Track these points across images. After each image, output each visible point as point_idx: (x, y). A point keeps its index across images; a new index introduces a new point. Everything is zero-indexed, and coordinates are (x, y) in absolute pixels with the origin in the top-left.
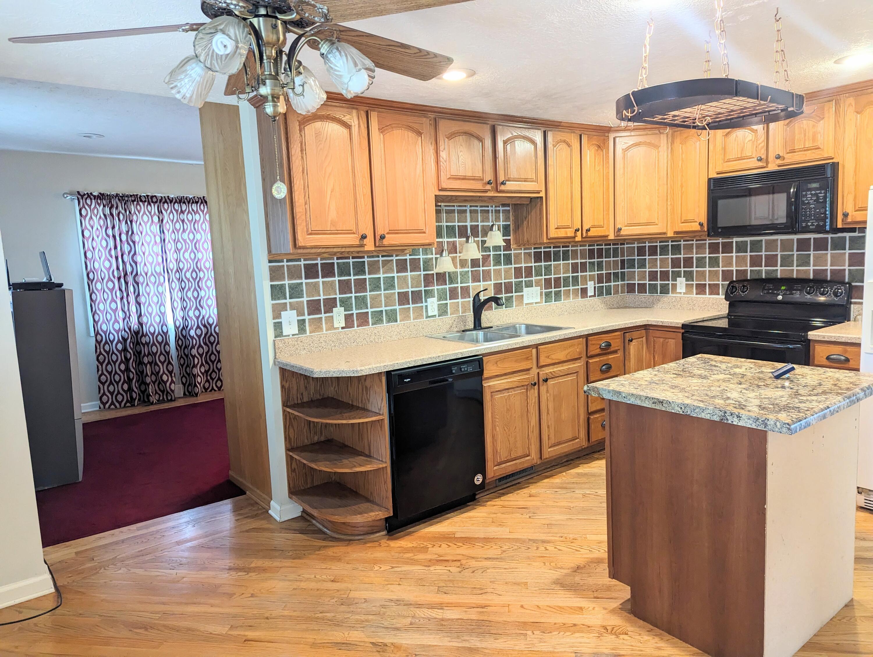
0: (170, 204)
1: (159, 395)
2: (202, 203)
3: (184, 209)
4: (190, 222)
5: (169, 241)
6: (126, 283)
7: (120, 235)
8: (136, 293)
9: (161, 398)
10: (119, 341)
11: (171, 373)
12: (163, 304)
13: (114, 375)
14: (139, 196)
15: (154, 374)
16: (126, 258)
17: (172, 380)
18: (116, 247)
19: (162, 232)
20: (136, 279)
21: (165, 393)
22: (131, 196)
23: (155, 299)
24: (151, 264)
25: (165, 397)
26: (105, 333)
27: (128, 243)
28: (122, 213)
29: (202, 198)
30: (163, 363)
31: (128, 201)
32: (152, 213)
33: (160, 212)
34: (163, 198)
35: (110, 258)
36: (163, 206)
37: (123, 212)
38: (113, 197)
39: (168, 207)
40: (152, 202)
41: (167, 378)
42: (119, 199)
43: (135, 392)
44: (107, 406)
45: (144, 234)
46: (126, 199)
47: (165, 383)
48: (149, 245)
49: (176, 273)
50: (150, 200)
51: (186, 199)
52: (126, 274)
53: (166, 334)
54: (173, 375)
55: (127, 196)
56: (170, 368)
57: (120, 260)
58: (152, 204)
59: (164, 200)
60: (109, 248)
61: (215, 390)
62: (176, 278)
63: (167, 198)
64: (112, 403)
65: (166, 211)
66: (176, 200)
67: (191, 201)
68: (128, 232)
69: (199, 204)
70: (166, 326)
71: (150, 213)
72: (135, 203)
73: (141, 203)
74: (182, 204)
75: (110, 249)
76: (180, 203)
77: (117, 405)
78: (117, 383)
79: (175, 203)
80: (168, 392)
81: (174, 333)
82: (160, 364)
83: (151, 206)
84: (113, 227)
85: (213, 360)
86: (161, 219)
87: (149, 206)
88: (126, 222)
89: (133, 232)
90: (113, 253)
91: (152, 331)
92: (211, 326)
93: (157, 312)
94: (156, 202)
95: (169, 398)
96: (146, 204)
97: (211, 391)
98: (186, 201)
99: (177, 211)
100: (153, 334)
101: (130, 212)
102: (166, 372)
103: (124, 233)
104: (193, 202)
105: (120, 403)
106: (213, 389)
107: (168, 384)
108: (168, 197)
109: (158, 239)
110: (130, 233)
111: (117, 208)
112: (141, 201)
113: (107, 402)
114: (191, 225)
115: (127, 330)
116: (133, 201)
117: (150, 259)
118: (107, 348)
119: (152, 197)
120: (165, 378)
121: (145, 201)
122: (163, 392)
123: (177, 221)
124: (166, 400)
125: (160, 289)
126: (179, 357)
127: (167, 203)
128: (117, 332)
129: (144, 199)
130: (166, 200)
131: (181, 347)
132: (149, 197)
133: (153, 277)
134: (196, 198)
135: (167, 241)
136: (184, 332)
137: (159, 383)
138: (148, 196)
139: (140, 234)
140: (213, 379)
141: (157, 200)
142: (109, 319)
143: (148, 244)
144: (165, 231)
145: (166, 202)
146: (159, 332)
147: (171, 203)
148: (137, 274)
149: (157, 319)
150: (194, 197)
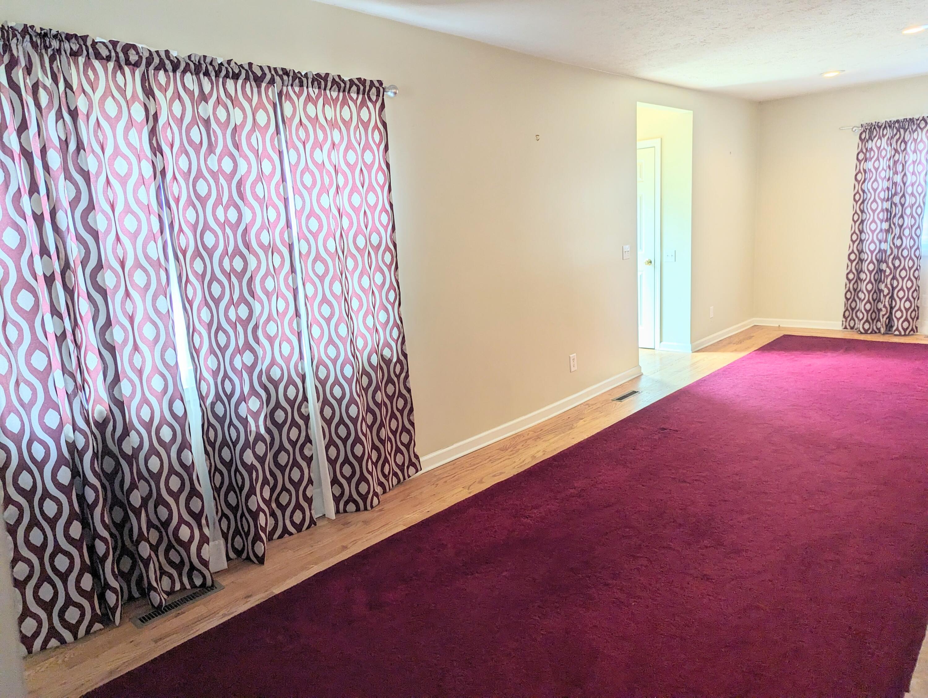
0: (171, 74)
1: (171, 576)
2: (247, 78)
3: (207, 90)
4: (224, 126)
5: (175, 178)
6: (70, 292)
7: (44, 151)
8: (102, 320)
9: (178, 587)
10: (61, 461)
11: (197, 517)
12: (170, 344)
13: (52, 557)
14: (89, 43)
15: (157, 528)
16: (63, 220)
17: (202, 534)
18: (34, 189)
19: (157, 150)
20: (99, 279)
21: (186, 569)
22: (69, 37)
23: (149, 331)
24: (134, 237)
25: (185, 580)
26: (17, 439)
27: (68, 177)
28: (45, 87)
29: (247, 67)
30: (176, 496)
31: (59, 51)
32: (129, 94)
33: (149, 92)
34: (155, 55)
35: (20, 221)
36: (155, 76)
37: (48, 82)
38: (14, 36)
39: (168, 83)
40: (128, 63)
41: (189, 531)
42: (34, 45)
43: (114, 590)
44: (38, 644)
45: (109, 150)
46: (55, 44)
47: (186, 546)
48: (124, 184)
49: (193, 259)
50: (121, 55)
51: (211, 64)
52: (66, 267)
53: (182, 420)
54: (203, 521)
55: (55, 37)
56: (196, 505)
57: (48, 224)
58: (127, 69)
59: (156, 61)
60: (13, 189)
61: (291, 534)
62: (195, 273)
63: (163, 55)
64: (53, 633)
65: (164, 90)
66: (188, 65)
67: (223, 73)
68: (65, 143)
69: (240, 82)
70: (182, 400)
71: (123, 92)
72: (81, 60)
73: (97, 64)
74: (201, 75)
75: (18, 193)
76: (197, 74)
77: (67, 635)
78: (64, 577)
79: (184, 72)
80: (192, 568)
81: (201, 414)
82: (171, 501)
83: (123, 74)
84: (23, 128)
85: (283, 463)
86: (152, 112)
87: (119, 73)
88: (59, 116)
89: (80, 146)
90: (26, 202)
91: (146, 417)
92: (276, 385)
93: (155, 366)
94: (137, 65)
95: (198, 582)
96: (111, 65)
97: (281, 537)
98: (210, 68)
99: (190, 93)
100: (148, 426)
101: (68, 86)
102: (187, 517)
103: (55, 148)
104: (227, 76)
105: (73, 629)
106: (285, 531)
107: (193, 548)
108: (167, 52)
109: (148, 171)
110: (72, 146)
111: (29, 70)
112: (98, 56)
113: (36, 634)
114: (224, 135)
115: (81, 423)
116: (75, 54)
117: (130, 223)
118: (25, 481)
119: (127, 48)
120: (184, 533)
121: (108, 58)
122: (179, 567)
123: (194, 122)
124: (188, 587)
125: (162, 304)
126: (213, 471)
127: (166, 71)
128: (56, 434)
129: (104, 52)
130: (161, 60)
131: (213, 445)
132: (119, 49)
133: (139, 272)
134: (232, 64)
135: (169, 176)
136: (220, 409)
137: (170, 546)
138: (114, 44)
139: (98, 150)
140: (283, 509)
141: (141, 57)
142: (26, 399)
143: (124, 181)
144: (166, 149)
145: (161, 66)
146: (163, 417)
147: (174, 71)
148: (99, 266)
149: (157, 384)
150: (229, 62)
